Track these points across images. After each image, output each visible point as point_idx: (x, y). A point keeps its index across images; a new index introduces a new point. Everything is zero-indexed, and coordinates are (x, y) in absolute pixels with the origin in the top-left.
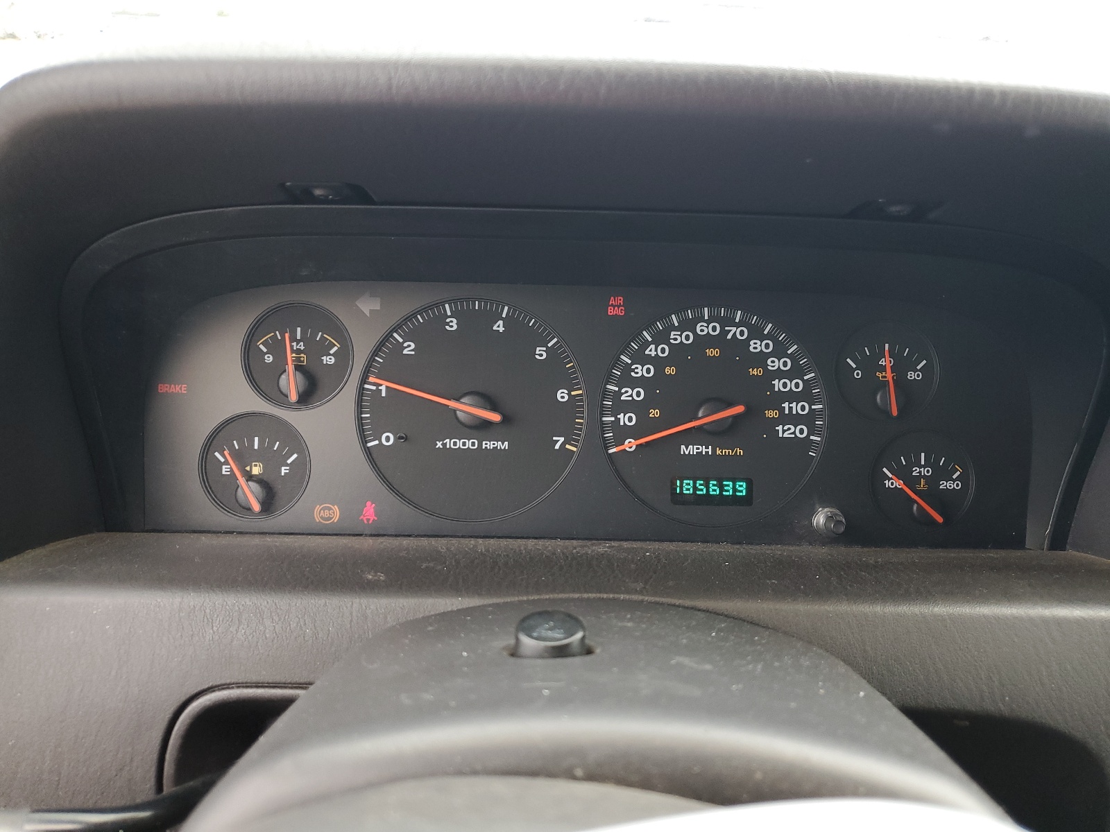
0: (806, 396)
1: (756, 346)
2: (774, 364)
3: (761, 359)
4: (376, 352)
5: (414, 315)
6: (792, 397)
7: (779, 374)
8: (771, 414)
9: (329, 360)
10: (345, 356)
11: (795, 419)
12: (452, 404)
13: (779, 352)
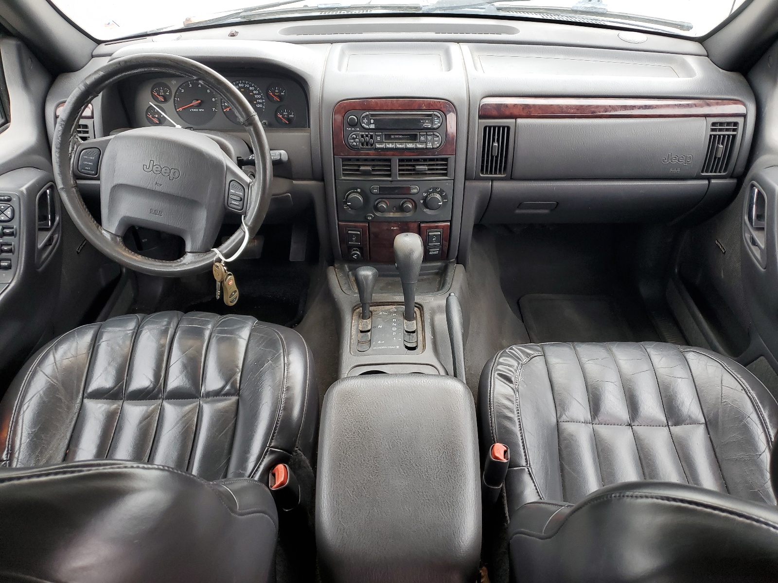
0: (261, 98)
1: (251, 88)
2: (255, 92)
3: (252, 91)
4: (176, 92)
5: (183, 84)
6: (259, 99)
7: (256, 94)
8: (255, 102)
9: (168, 94)
10: (171, 93)
11: (260, 103)
12: (191, 104)
13: (255, 90)
